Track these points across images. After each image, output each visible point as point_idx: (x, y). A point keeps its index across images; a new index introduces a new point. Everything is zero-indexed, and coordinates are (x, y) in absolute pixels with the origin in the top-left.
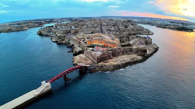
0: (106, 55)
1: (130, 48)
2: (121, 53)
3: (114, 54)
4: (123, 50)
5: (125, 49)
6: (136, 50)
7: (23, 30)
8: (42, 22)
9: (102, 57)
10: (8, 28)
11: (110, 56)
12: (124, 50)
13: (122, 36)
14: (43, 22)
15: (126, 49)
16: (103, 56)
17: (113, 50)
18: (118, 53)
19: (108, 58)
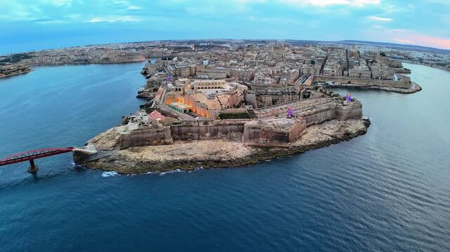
0: (150, 135)
1: (240, 122)
2: (208, 134)
3: (185, 134)
4: (216, 125)
5: (220, 125)
6: (253, 130)
7: (132, 62)
8: (189, 48)
9: (138, 138)
10: (104, 56)
11: (164, 139)
12: (220, 128)
13: (290, 91)
14: (192, 46)
15: (224, 125)
16: (141, 136)
17: (185, 123)
18: (198, 132)
19: (155, 142)
